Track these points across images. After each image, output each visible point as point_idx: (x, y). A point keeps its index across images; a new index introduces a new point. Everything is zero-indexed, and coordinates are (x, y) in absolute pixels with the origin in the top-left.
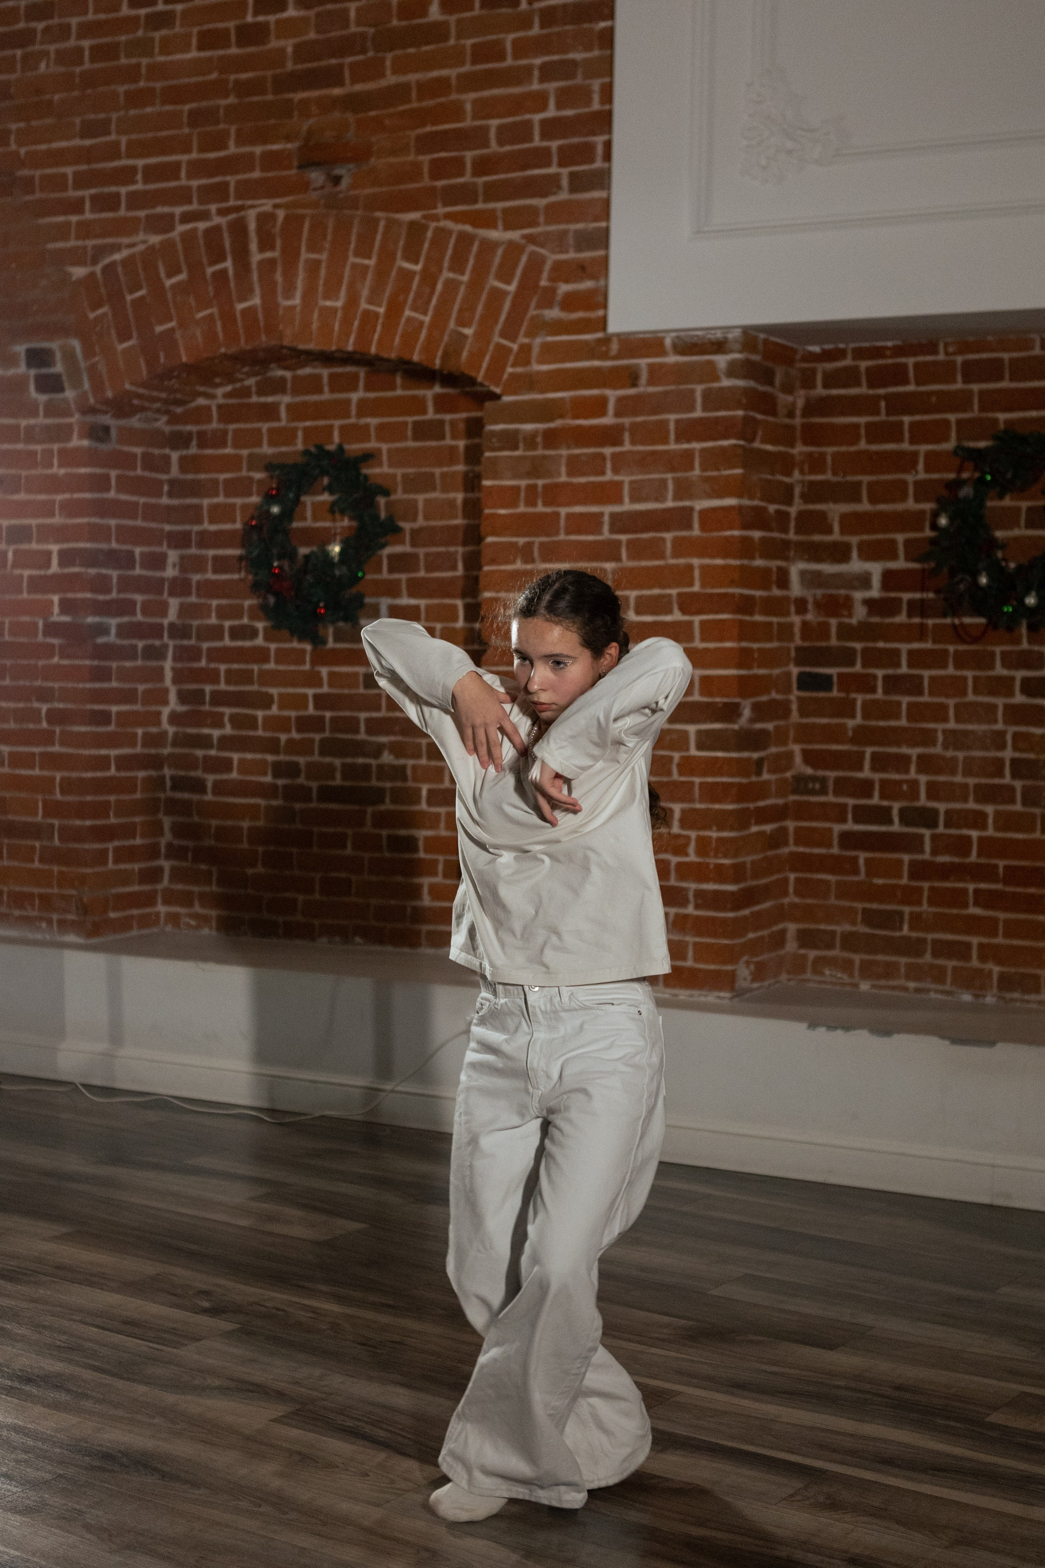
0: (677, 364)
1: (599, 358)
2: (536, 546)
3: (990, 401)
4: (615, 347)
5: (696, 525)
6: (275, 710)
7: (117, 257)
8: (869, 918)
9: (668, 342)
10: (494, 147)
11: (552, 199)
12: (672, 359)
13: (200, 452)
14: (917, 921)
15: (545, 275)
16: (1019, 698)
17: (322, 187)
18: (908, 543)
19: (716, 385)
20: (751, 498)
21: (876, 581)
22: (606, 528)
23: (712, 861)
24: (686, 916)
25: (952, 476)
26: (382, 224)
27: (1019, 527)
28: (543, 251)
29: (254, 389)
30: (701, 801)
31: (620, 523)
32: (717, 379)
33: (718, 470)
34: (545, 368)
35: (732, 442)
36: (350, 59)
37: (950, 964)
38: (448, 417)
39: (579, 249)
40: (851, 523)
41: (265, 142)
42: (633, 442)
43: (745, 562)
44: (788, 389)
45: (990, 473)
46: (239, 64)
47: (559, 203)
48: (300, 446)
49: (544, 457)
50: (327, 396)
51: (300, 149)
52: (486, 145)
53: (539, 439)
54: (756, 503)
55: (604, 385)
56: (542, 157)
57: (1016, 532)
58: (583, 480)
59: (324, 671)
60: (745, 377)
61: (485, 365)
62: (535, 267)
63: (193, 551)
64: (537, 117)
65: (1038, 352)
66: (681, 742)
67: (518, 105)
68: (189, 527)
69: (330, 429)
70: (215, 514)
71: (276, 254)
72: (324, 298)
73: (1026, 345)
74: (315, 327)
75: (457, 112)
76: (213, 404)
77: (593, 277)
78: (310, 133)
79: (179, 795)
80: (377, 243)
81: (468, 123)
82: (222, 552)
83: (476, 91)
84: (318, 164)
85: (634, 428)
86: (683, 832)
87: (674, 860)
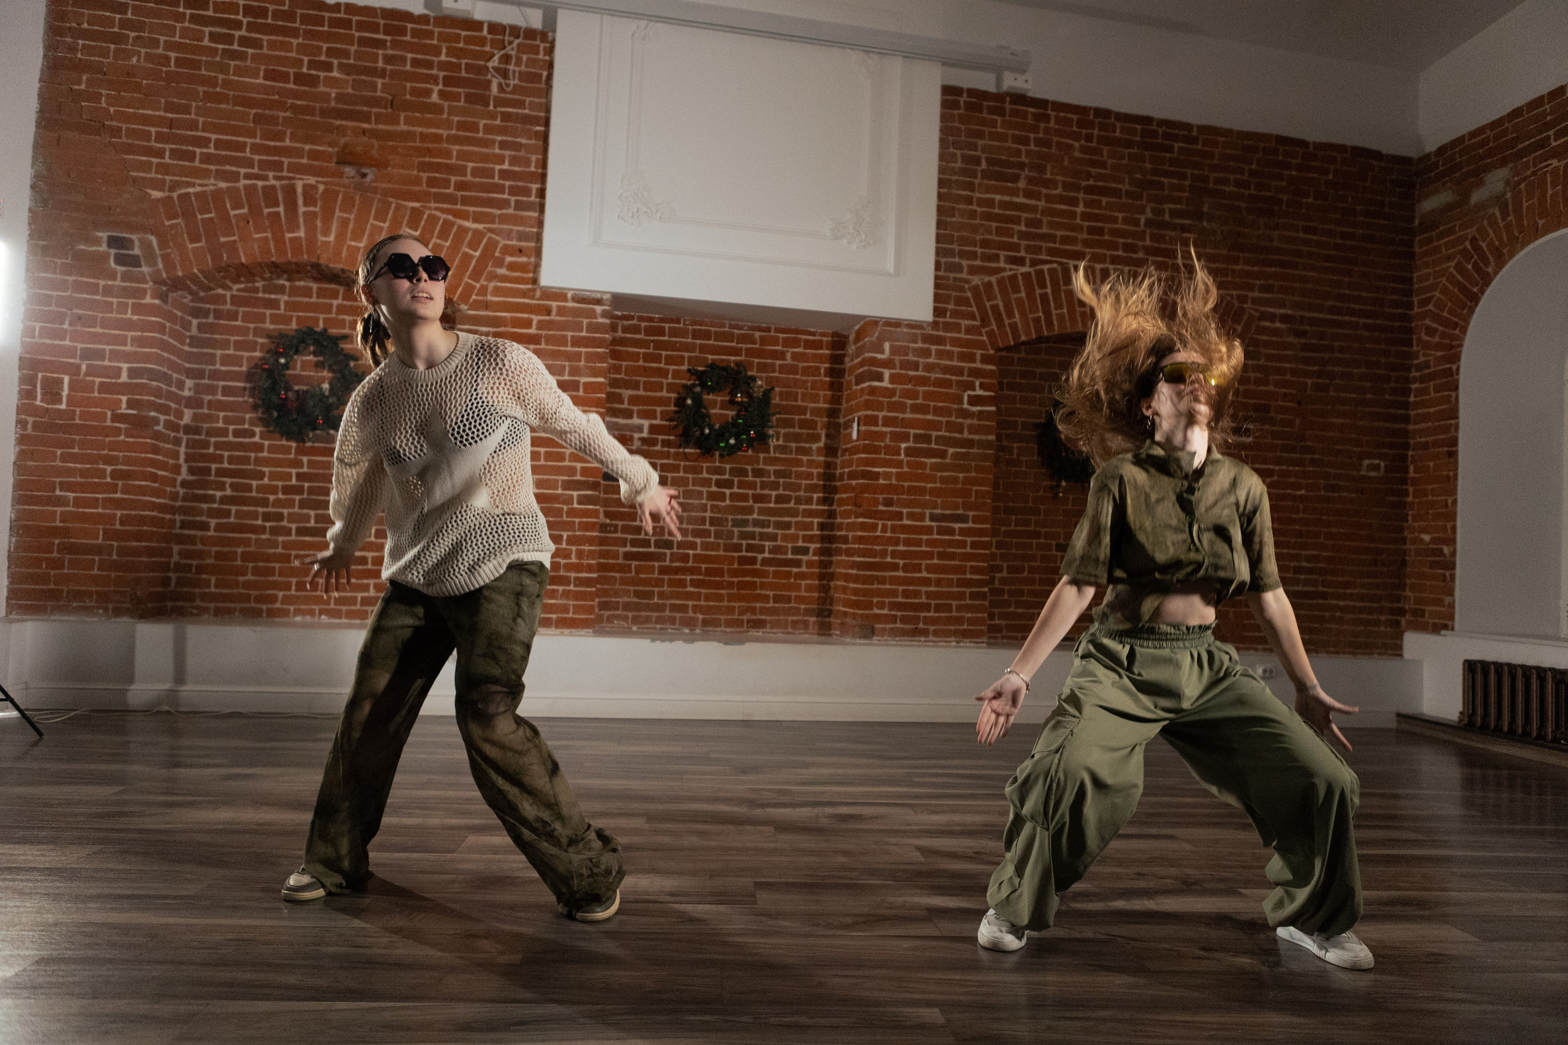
0: (573, 307)
1: (528, 298)
3: (703, 349)
4: (538, 294)
5: (581, 390)
6: (266, 481)
7: (191, 190)
8: (637, 594)
9: (569, 295)
10: (469, 177)
11: (504, 211)
12: (571, 304)
13: (216, 321)
14: (661, 595)
15: (498, 250)
16: (714, 489)
17: (353, 178)
18: (662, 412)
19: (595, 321)
21: (646, 429)
23: (585, 562)
24: (569, 591)
25: (687, 382)
26: (393, 206)
27: (717, 409)
28: (497, 238)
29: (261, 289)
30: (579, 530)
32: (596, 318)
33: (595, 363)
34: (496, 299)
35: (603, 352)
36: (377, 110)
37: (678, 615)
39: (519, 240)
40: (633, 400)
41: (312, 143)
42: (547, 344)
45: (710, 382)
46: (296, 95)
47: (507, 215)
48: (294, 326)
50: (314, 299)
51: (337, 153)
52: (465, 175)
55: (531, 313)
56: (500, 189)
57: (716, 411)
59: (305, 459)
60: (609, 319)
61: (458, 293)
62: (492, 245)
63: (206, 381)
64: (498, 167)
65: (727, 329)
66: (569, 500)
67: (486, 158)
68: (204, 366)
69: (317, 319)
70: (225, 360)
71: (317, 209)
72: (352, 239)
73: (723, 326)
74: (343, 255)
75: (448, 154)
76: (228, 294)
77: (526, 256)
78: (346, 145)
79: (187, 532)
80: (390, 216)
81: (454, 161)
82: (230, 383)
83: (460, 145)
84: (350, 164)
85: (547, 337)
86: (568, 547)
87: (563, 561)
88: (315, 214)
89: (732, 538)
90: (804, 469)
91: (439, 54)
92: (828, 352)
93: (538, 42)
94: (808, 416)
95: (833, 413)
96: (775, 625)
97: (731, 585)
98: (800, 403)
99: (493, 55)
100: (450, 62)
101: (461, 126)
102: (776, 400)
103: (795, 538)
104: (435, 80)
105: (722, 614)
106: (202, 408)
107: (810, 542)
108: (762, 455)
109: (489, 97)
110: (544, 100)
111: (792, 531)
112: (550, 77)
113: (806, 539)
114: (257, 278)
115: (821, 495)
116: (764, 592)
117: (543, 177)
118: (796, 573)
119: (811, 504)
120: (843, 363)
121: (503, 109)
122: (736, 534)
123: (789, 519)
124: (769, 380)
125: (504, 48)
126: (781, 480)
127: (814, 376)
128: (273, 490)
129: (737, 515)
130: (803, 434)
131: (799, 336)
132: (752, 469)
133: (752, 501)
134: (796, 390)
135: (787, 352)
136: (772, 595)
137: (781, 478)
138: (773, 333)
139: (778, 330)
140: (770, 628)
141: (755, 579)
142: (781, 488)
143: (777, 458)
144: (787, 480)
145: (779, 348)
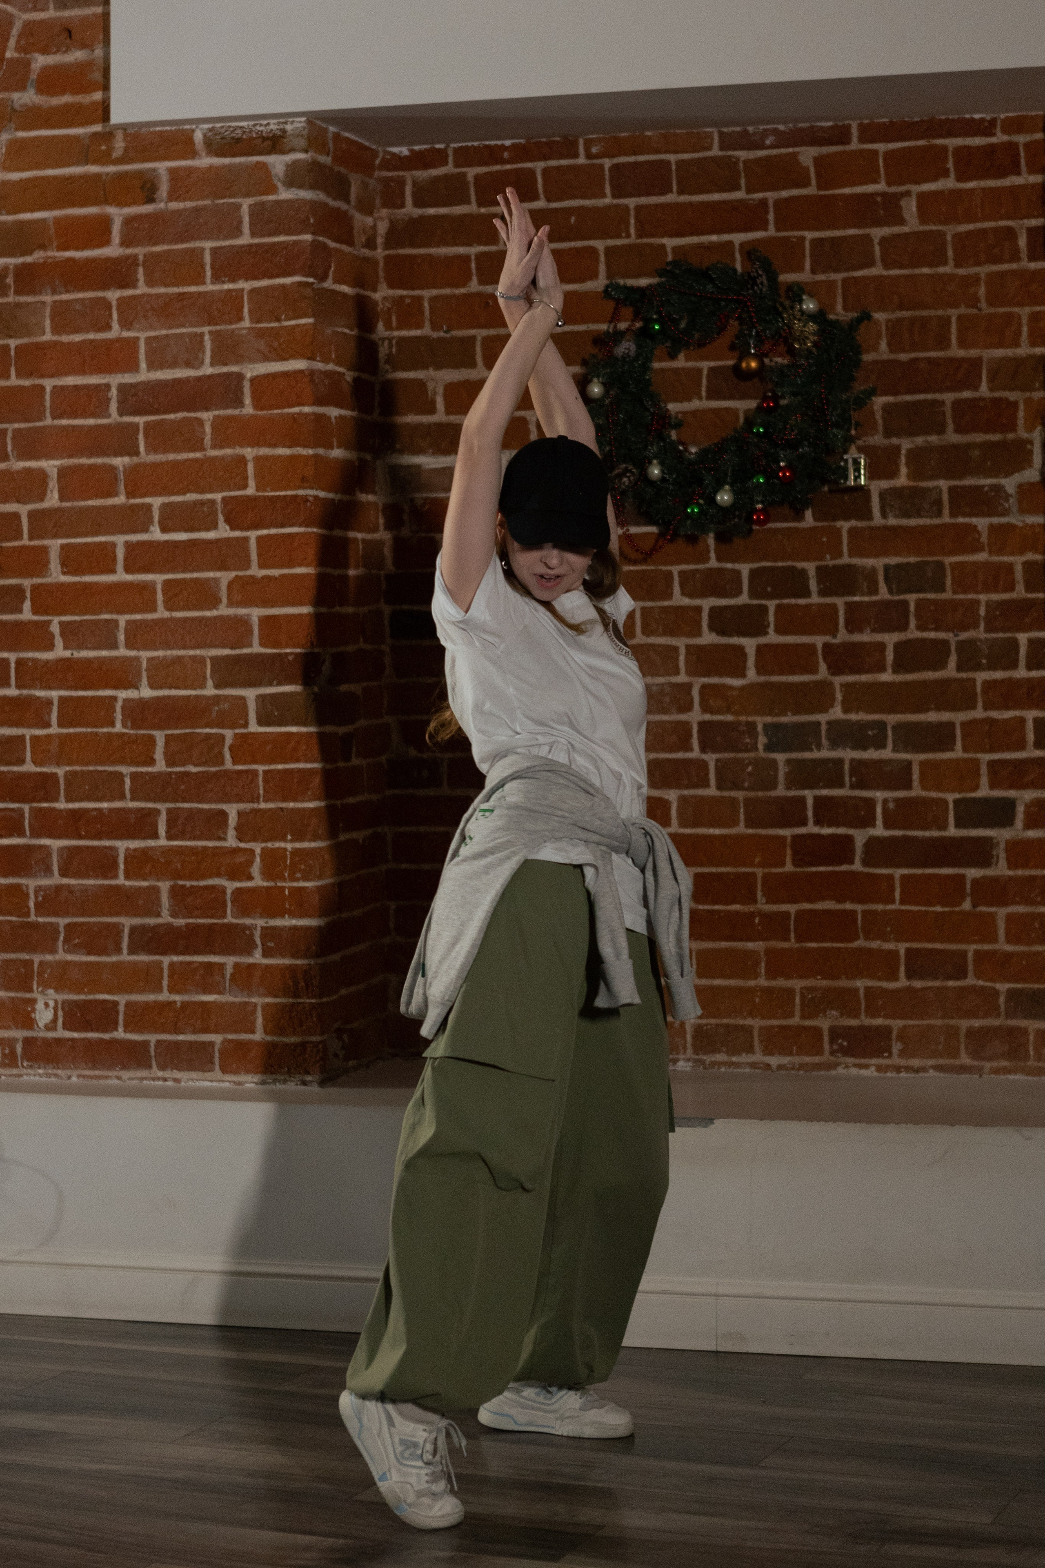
0: (211, 167)
1: (95, 162)
2: (10, 434)
3: (649, 221)
4: (119, 144)
5: (248, 400)
9: (198, 136)
12: (205, 161)
15: (12, 42)
16: (706, 638)
19: (271, 198)
20: (325, 361)
22: (114, 406)
23: (286, 884)
25: (604, 327)
27: (700, 398)
31: (134, 399)
32: (273, 190)
33: (278, 320)
35: (296, 279)
39: (62, 5)
40: (460, 397)
42: (150, 283)
43: (321, 451)
44: (367, 208)
45: (657, 321)
49: (18, 305)
53: (10, 280)
54: (331, 367)
55: (106, 202)
57: (695, 404)
58: (77, 338)
60: (312, 187)
65: (715, 152)
66: (236, 713)
77: (83, 46)
85: (152, 262)
86: (242, 845)
87: (231, 886)
89: (771, 784)
90: (981, 557)
92: (1035, 179)
94: (983, 389)
97: (775, 925)
98: (956, 351)
103: (965, 773)
105: (751, 1015)
107: (1014, 784)
108: (845, 526)
111: (958, 753)
113: (1000, 774)
116: (875, 944)
118: (975, 882)
119: (1013, 665)
122: (782, 771)
123: (946, 716)
124: (848, 292)
126: (912, 598)
127: (997, 260)
129: (783, 713)
130: (969, 446)
131: (939, 142)
132: (819, 569)
133: (823, 667)
134: (940, 312)
135: (908, 194)
136: (902, 952)
137: (909, 591)
138: (855, 145)
139: (870, 133)
140: (902, 1054)
141: (848, 906)
142: (913, 623)
143: (893, 529)
144: (931, 596)
145: (881, 187)
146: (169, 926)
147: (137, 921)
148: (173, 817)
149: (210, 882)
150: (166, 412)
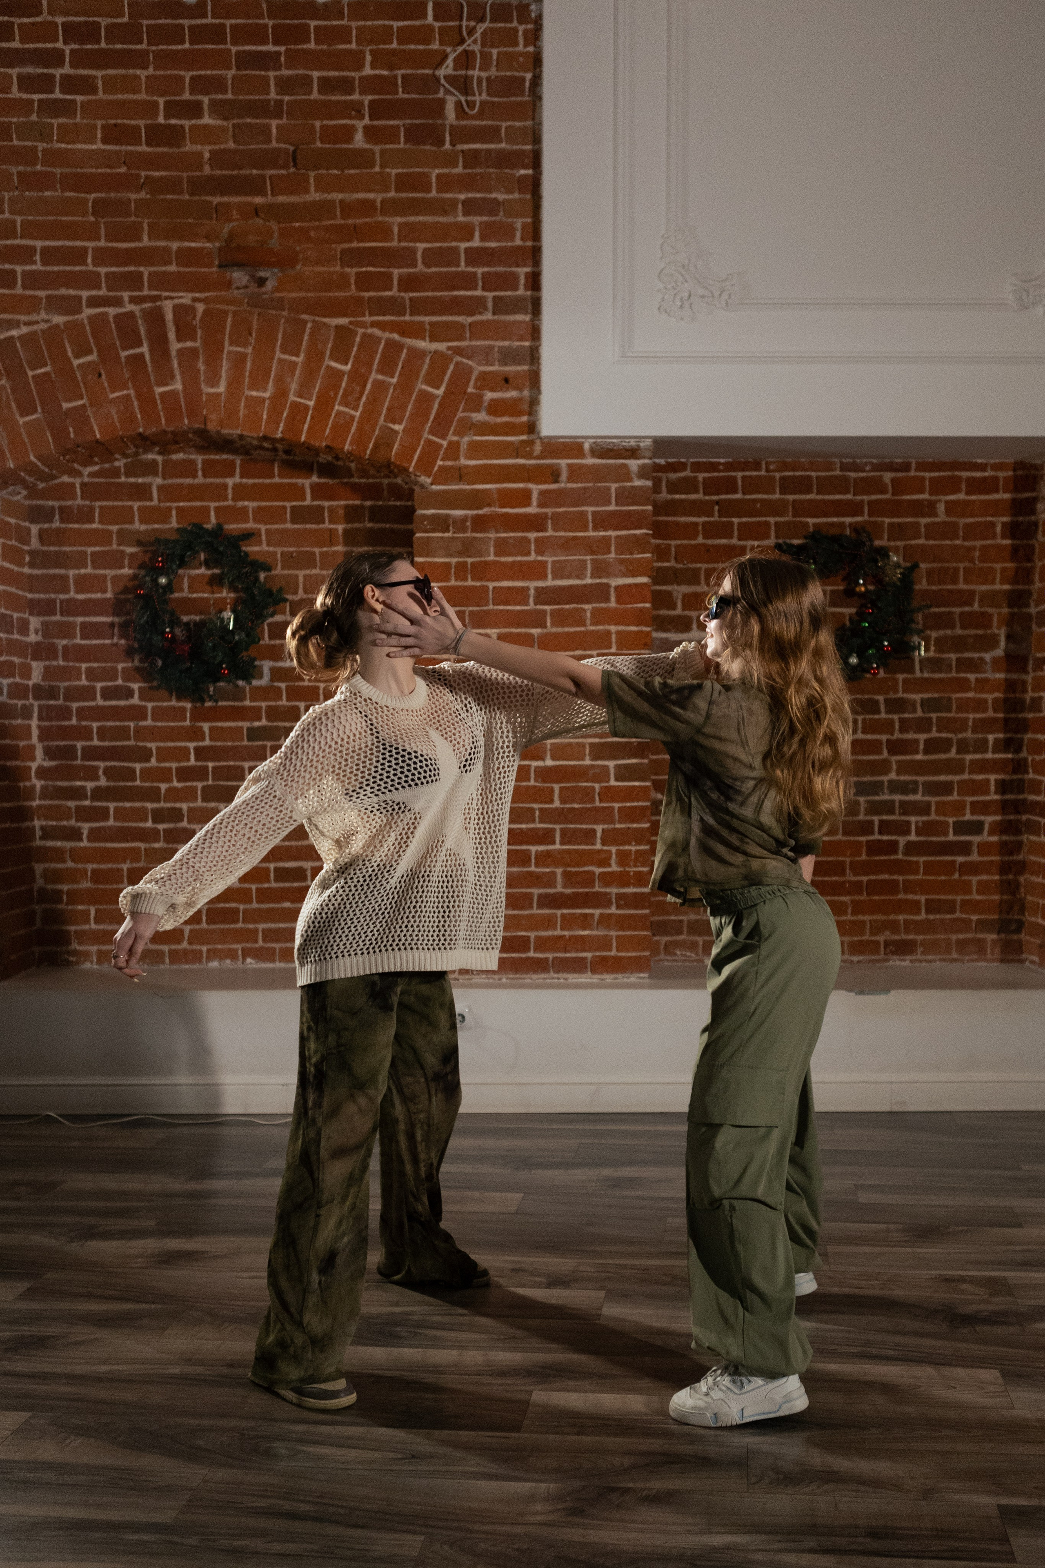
0: (593, 465)
1: (523, 457)
4: (538, 448)
5: (613, 599)
6: (153, 762)
7: (14, 332)
9: (587, 446)
10: (420, 267)
11: (478, 318)
12: (590, 461)
13: (63, 526)
15: (472, 383)
17: (246, 287)
19: (629, 484)
22: (531, 600)
23: (632, 870)
26: (309, 325)
28: (470, 363)
29: (122, 470)
30: (620, 822)
31: (543, 595)
32: (630, 479)
33: (632, 554)
34: (473, 463)
35: (644, 531)
36: (273, 172)
38: (326, 504)
39: (504, 363)
40: (689, 601)
41: (182, 239)
42: (555, 529)
46: (152, 161)
47: (482, 323)
48: (174, 524)
49: (474, 539)
50: (200, 480)
51: (220, 249)
52: (413, 265)
53: (468, 524)
55: (529, 480)
56: (468, 281)
58: (510, 559)
59: (206, 726)
60: (648, 479)
62: (461, 375)
63: (58, 618)
64: (463, 245)
65: (838, 472)
66: (603, 774)
67: (444, 233)
68: (53, 596)
69: (207, 509)
70: (83, 584)
71: (198, 344)
72: (251, 388)
73: (829, 467)
74: (241, 414)
75: (384, 232)
76: (77, 481)
77: (517, 387)
78: (231, 235)
79: (51, 844)
80: (304, 343)
81: (395, 243)
82: (91, 619)
83: (401, 216)
84: (240, 265)
85: (556, 517)
86: (605, 848)
87: (598, 870)
88: (194, 352)
89: (857, 814)
90: (971, 695)
91: (360, 66)
92: (1007, 496)
93: (515, 24)
94: (976, 607)
95: (1018, 599)
96: (930, 947)
97: (857, 887)
98: (962, 586)
99: (445, 57)
100: (380, 77)
101: (403, 183)
102: (922, 585)
103: (959, 808)
104: (356, 110)
106: (56, 658)
107: (985, 813)
108: (900, 677)
109: (443, 126)
110: (529, 123)
111: (955, 797)
112: (537, 81)
113: (977, 808)
114: (117, 456)
115: (1001, 736)
116: (910, 897)
117: (535, 254)
118: (961, 864)
119: (986, 751)
120: (1033, 512)
121: (466, 147)
122: (863, 807)
123: (950, 778)
124: (908, 552)
125: (462, 41)
126: (934, 716)
127: (986, 538)
128: (164, 775)
129: (864, 776)
130: (969, 636)
131: (958, 473)
132: (885, 700)
133: (885, 752)
134: (955, 565)
135: (939, 501)
136: (923, 901)
137: (934, 711)
138: (912, 473)
139: (923, 466)
140: (922, 953)
141: (895, 877)
142: (934, 728)
143: (927, 679)
144: (944, 715)
145: (925, 496)
146: (562, 894)
147: (542, 891)
148: (564, 832)
149: (586, 869)
150: (566, 604)
